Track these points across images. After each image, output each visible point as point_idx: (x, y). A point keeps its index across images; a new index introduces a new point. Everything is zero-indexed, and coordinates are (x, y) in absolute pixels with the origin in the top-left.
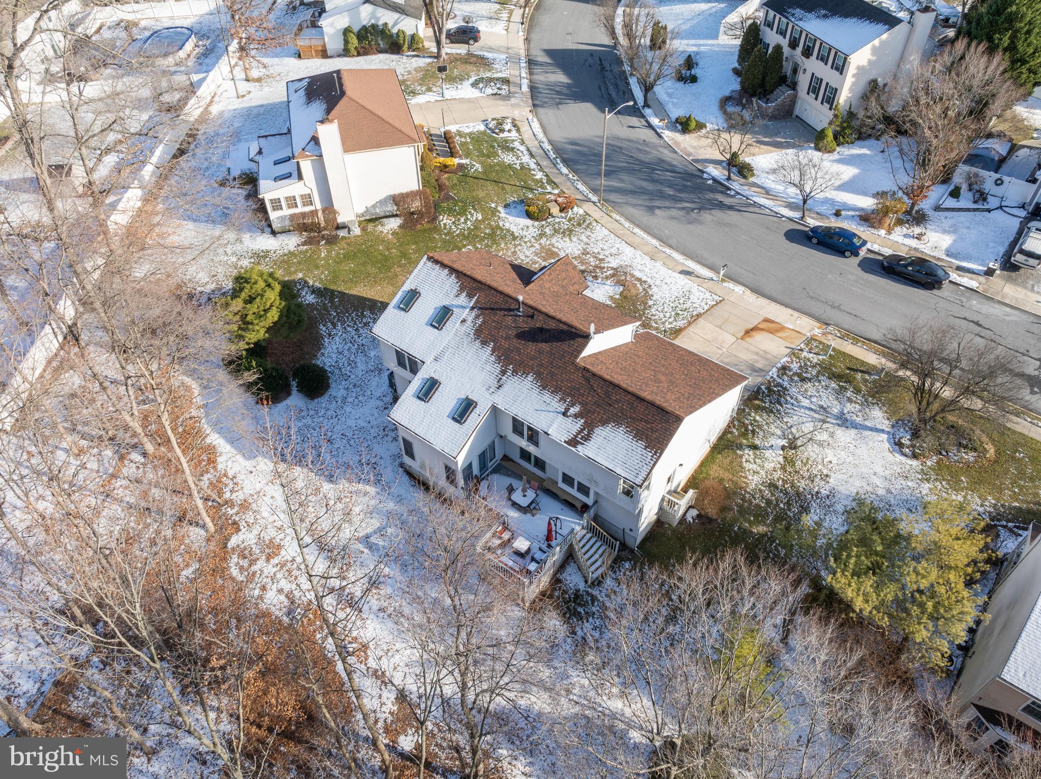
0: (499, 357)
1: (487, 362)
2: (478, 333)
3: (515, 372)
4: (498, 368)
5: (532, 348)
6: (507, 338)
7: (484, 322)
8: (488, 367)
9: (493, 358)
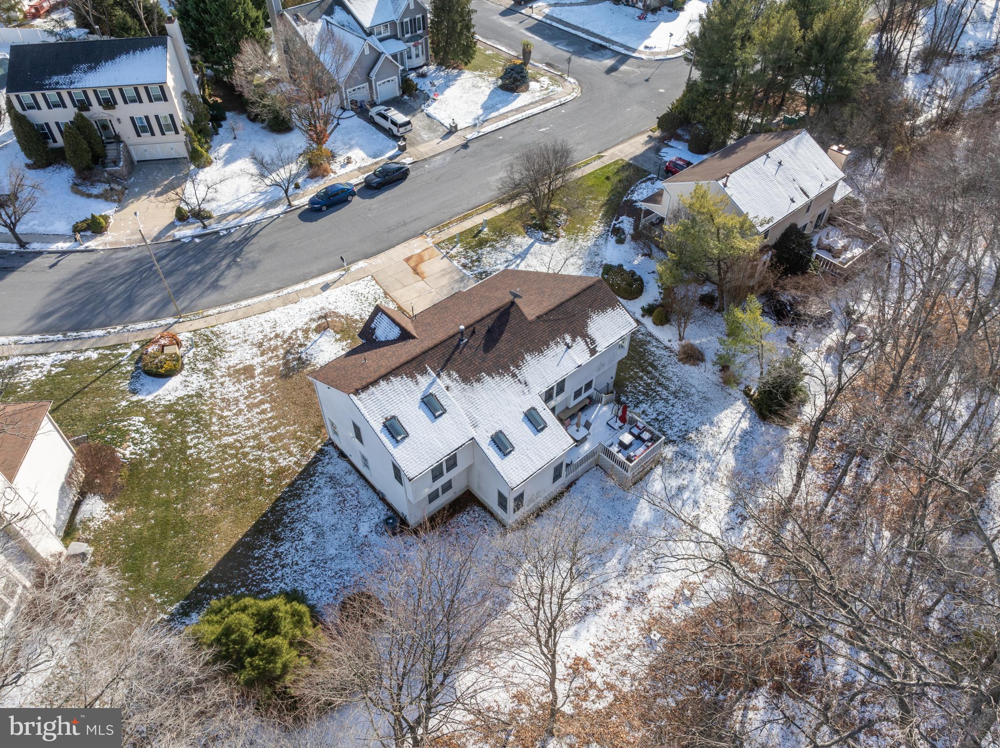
0: (499, 373)
1: (497, 384)
2: (465, 380)
3: (518, 367)
4: (508, 378)
5: (502, 345)
6: (483, 360)
7: (458, 372)
8: (504, 385)
9: (497, 379)
